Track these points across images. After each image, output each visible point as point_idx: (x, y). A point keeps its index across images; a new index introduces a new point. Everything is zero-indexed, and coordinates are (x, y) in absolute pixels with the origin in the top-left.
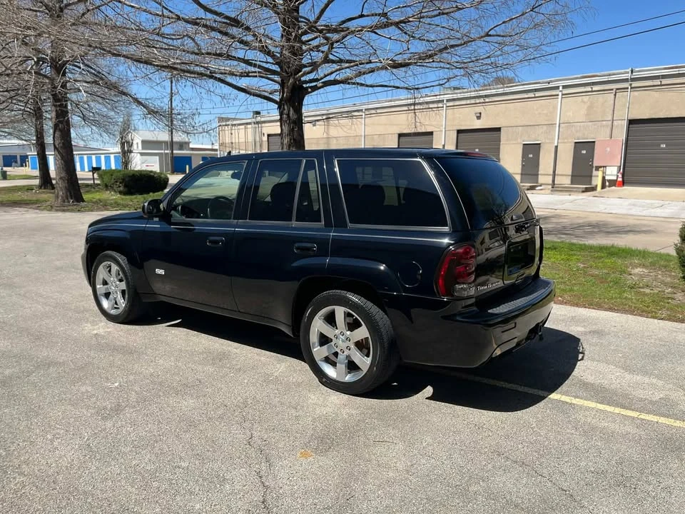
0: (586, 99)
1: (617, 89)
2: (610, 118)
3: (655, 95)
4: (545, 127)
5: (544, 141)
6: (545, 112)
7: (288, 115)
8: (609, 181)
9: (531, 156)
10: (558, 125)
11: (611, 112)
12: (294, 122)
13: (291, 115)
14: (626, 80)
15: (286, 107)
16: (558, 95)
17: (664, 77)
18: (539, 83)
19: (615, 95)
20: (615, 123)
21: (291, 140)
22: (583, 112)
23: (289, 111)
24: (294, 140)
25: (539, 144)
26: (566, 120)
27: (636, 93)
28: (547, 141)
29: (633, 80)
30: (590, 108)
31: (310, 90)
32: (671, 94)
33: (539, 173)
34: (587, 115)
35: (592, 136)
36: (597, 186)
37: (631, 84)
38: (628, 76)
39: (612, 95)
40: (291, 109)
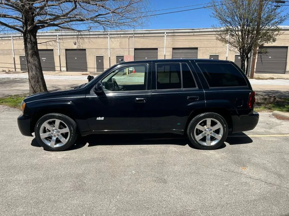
0: (119, 39)
1: (129, 37)
2: (128, 47)
3: (142, 40)
4: (104, 50)
5: (104, 55)
6: (104, 44)
7: (30, 39)
8: (130, 71)
9: (100, 61)
10: (109, 49)
11: (128, 45)
12: (34, 43)
13: (32, 39)
14: (132, 34)
15: (29, 35)
16: (108, 37)
17: (145, 33)
18: (100, 32)
19: (129, 39)
20: (130, 49)
21: (33, 52)
22: (118, 44)
23: (31, 37)
24: (35, 52)
25: (103, 56)
26: (112, 47)
27: (136, 39)
28: (106, 55)
29: (135, 34)
30: (120, 43)
31: (41, 27)
32: (147, 40)
33: (104, 68)
34: (120, 46)
35: (122, 54)
36: (126, 73)
37: (134, 35)
38: (133, 32)
39: (128, 39)
40: (32, 36)
